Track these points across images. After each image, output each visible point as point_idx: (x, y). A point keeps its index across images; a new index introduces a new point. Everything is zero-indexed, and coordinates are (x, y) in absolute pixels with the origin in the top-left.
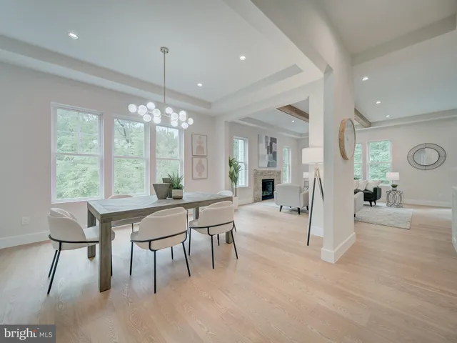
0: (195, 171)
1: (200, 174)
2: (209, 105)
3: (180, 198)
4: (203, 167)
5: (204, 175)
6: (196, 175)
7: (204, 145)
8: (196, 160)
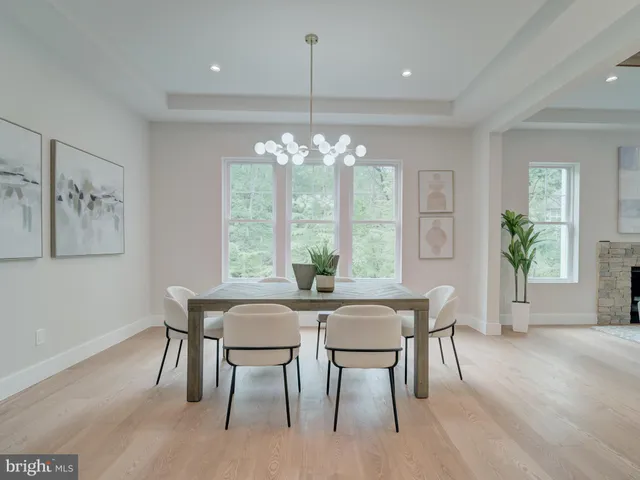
0: (424, 243)
1: (437, 249)
2: (448, 106)
3: (329, 291)
4: (444, 235)
5: (446, 251)
6: (427, 250)
7: (447, 192)
8: (428, 223)
